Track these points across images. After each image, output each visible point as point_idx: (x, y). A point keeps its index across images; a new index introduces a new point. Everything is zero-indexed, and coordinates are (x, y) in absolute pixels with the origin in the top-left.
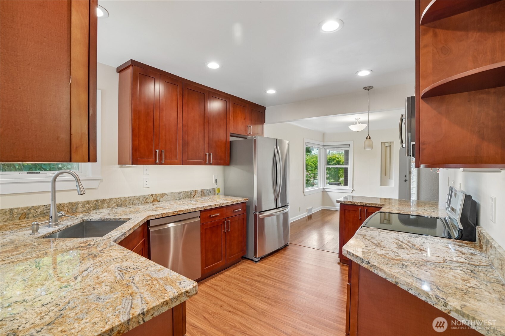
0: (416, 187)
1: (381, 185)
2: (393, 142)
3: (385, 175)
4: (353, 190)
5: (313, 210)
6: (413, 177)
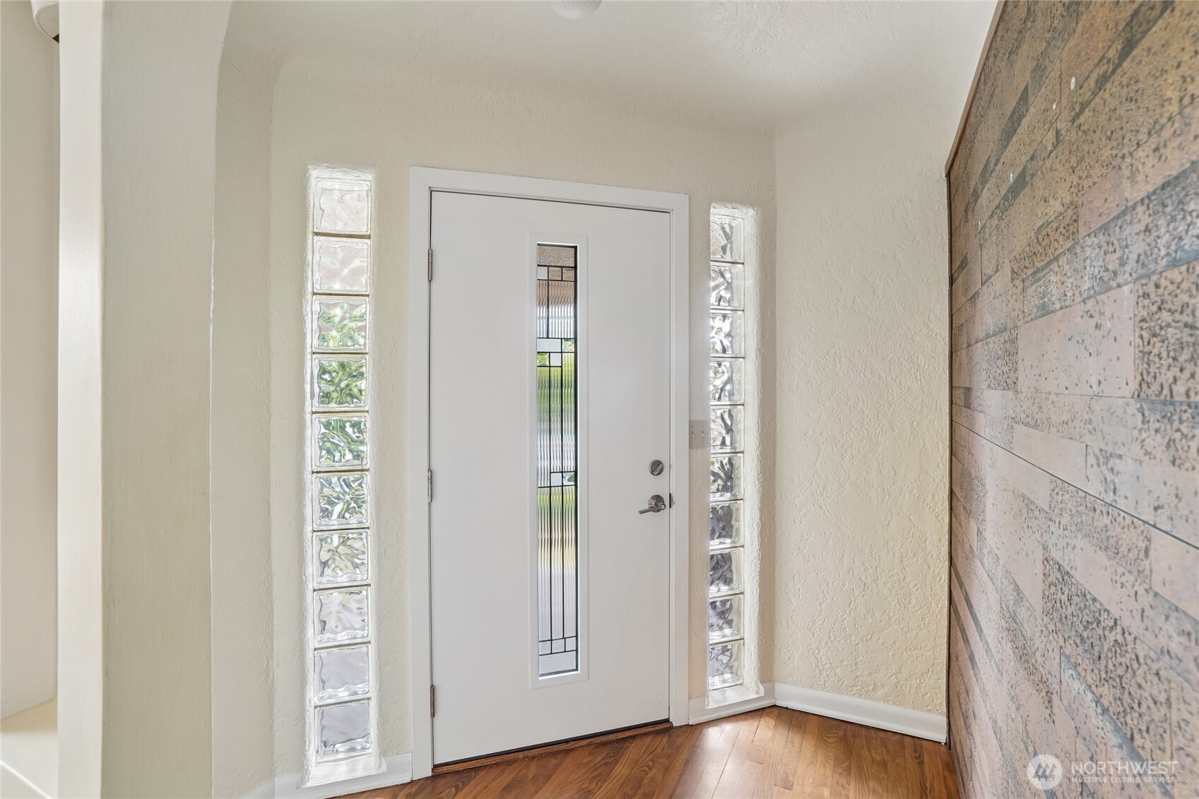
0: (748, 544)
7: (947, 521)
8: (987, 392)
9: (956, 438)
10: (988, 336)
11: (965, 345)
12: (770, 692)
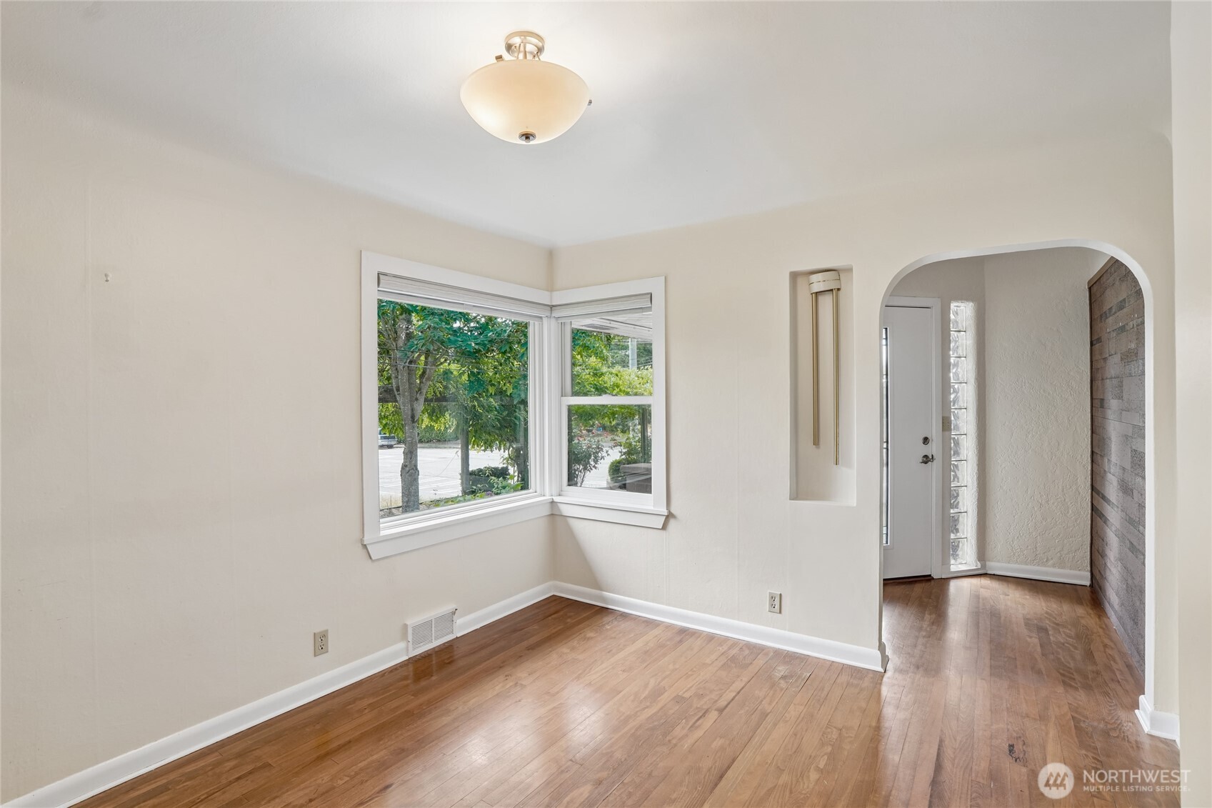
0: (970, 484)
1: (796, 495)
2: (849, 270)
3: (816, 442)
4: (670, 516)
5: (459, 621)
6: (957, 417)
7: (1090, 468)
8: (1112, 401)
9: (1096, 423)
10: (1111, 378)
11: (1100, 379)
12: (984, 566)
